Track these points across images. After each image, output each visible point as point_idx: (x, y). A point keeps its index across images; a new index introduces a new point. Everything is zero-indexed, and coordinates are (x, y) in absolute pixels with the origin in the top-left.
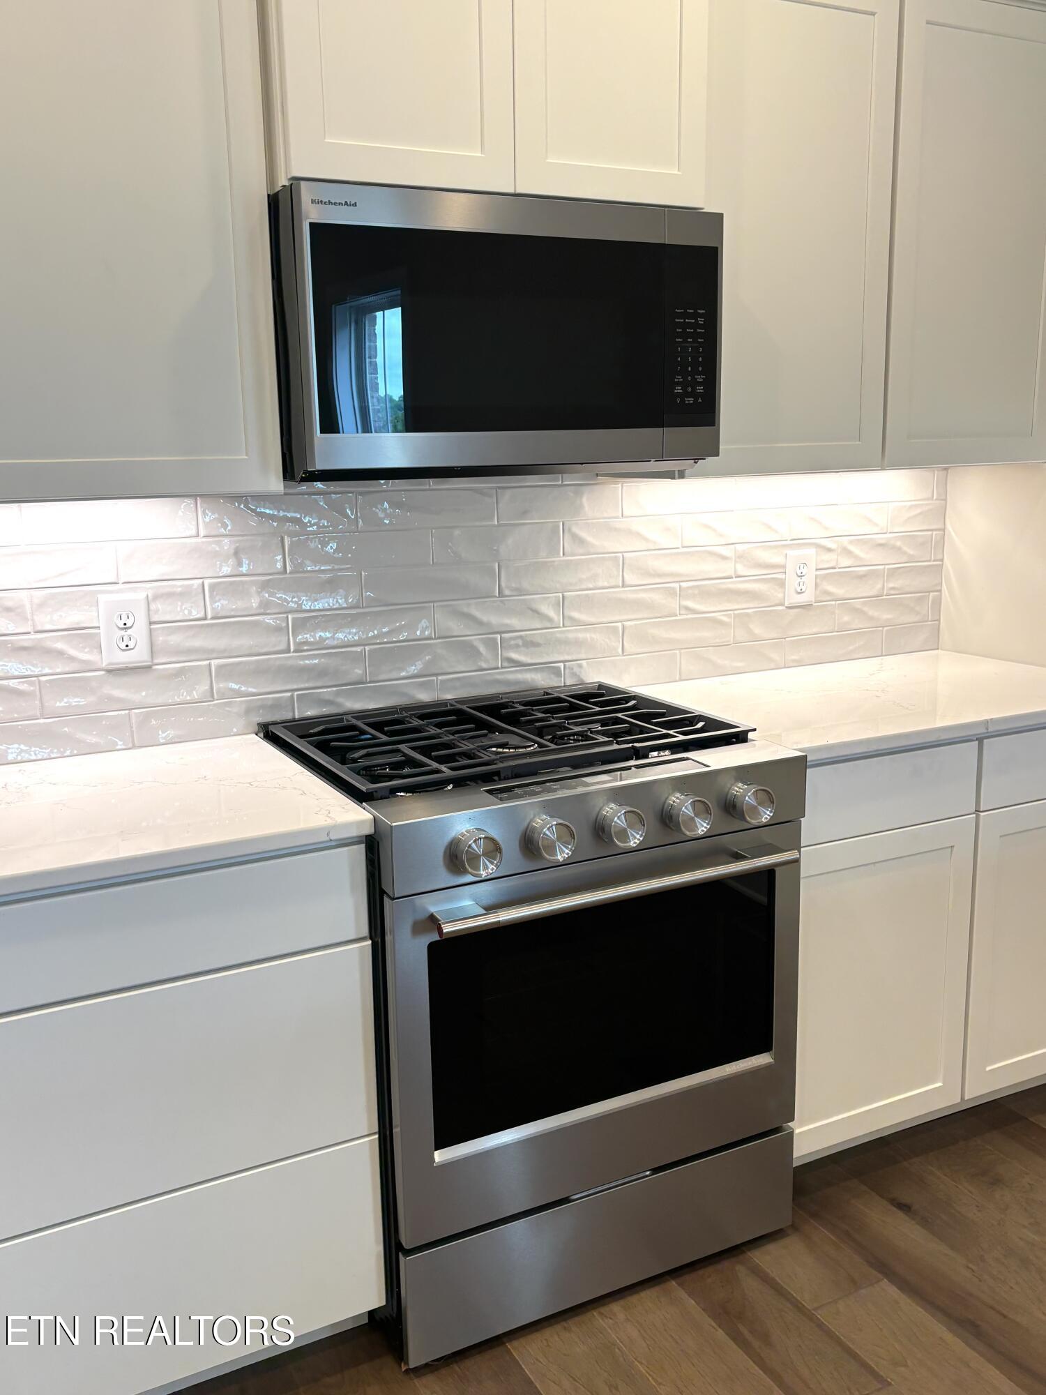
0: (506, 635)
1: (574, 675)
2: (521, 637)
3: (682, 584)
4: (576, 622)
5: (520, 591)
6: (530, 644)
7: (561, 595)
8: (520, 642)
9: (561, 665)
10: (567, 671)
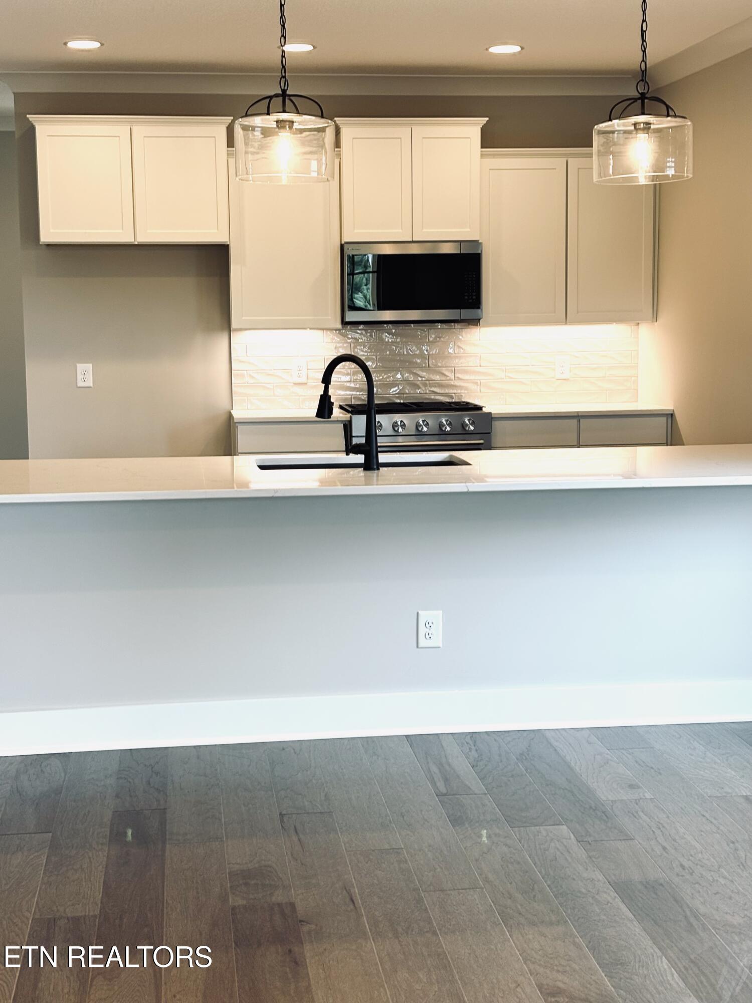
0: (430, 382)
1: (459, 399)
2: (437, 383)
3: (507, 367)
4: (459, 379)
5: (436, 366)
6: (441, 386)
7: (453, 369)
8: (436, 385)
9: (454, 395)
10: (456, 397)
